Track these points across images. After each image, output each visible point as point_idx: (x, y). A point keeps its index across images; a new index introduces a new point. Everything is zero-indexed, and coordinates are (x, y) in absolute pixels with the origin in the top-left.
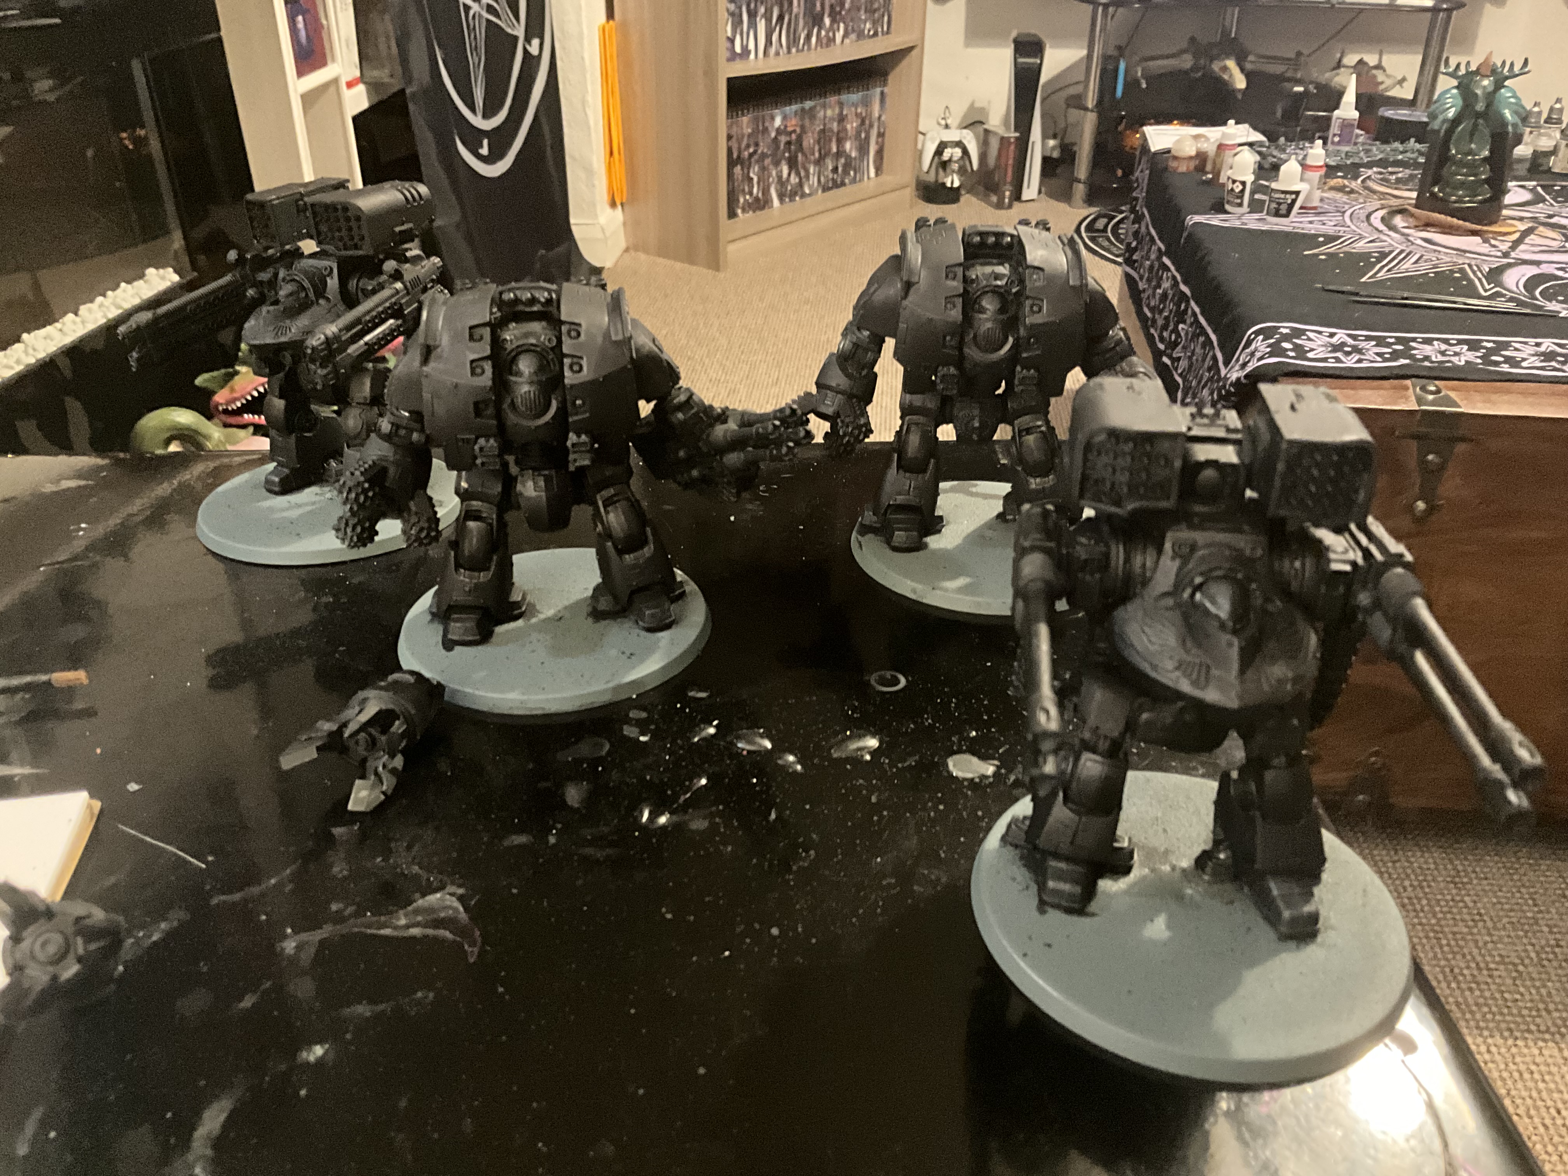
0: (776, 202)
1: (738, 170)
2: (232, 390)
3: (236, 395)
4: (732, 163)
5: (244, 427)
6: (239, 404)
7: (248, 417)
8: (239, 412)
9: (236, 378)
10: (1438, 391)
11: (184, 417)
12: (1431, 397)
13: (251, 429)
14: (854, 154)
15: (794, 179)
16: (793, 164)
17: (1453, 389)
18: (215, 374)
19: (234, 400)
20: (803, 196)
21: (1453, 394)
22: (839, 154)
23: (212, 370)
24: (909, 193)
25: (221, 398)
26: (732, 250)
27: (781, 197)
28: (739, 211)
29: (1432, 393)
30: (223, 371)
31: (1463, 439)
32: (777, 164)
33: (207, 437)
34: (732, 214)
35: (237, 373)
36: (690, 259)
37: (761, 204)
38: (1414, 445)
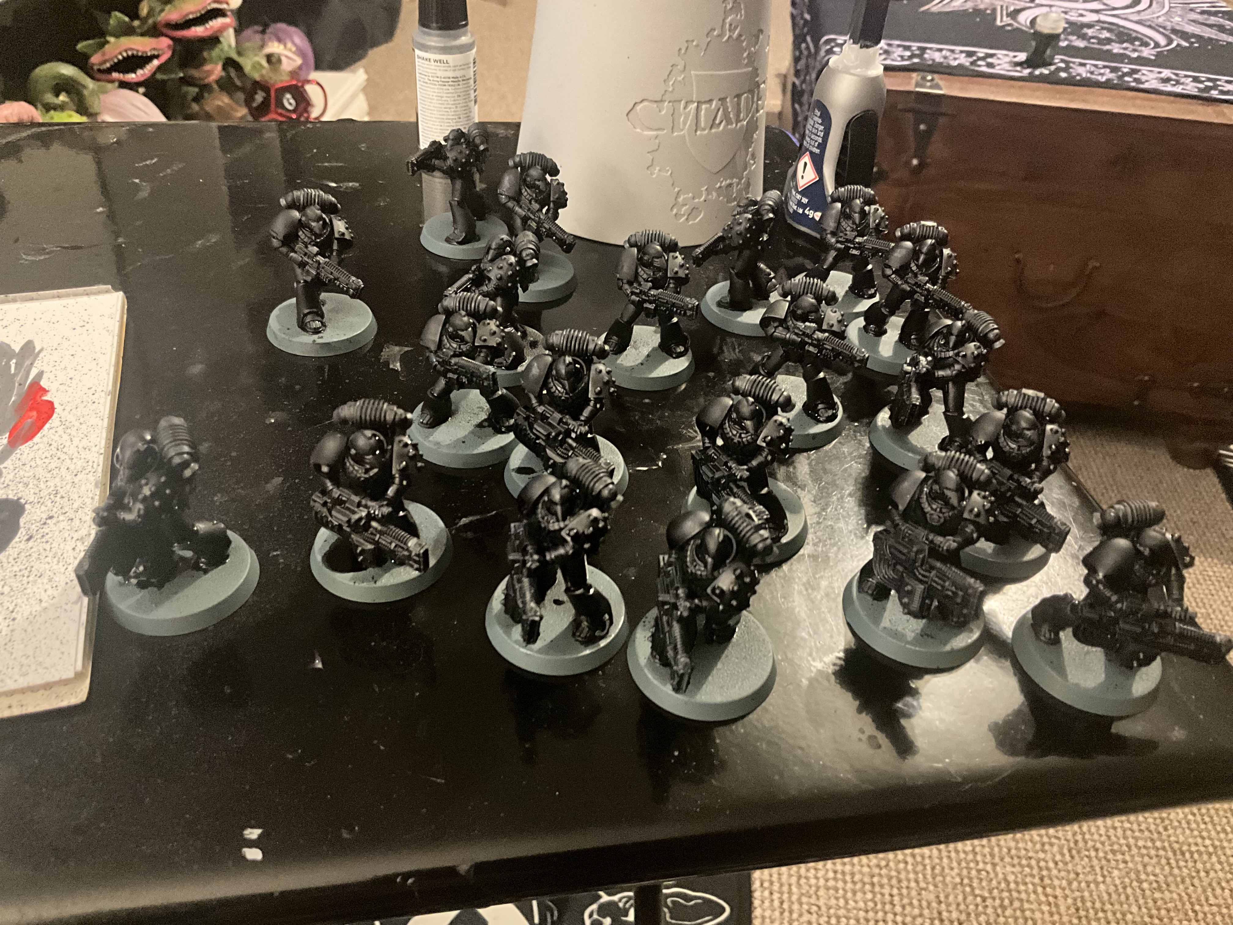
2: (104, 54)
3: (107, 57)
5: (112, 81)
6: (108, 65)
7: (115, 75)
8: (109, 71)
9: (107, 46)
10: (932, 80)
11: (67, 70)
12: (929, 84)
13: (117, 84)
17: (941, 79)
18: (90, 42)
19: (105, 62)
21: (941, 83)
23: (88, 39)
25: (95, 59)
29: (929, 81)
30: (97, 40)
31: (944, 114)
33: (84, 87)
35: (108, 42)
38: (910, 116)
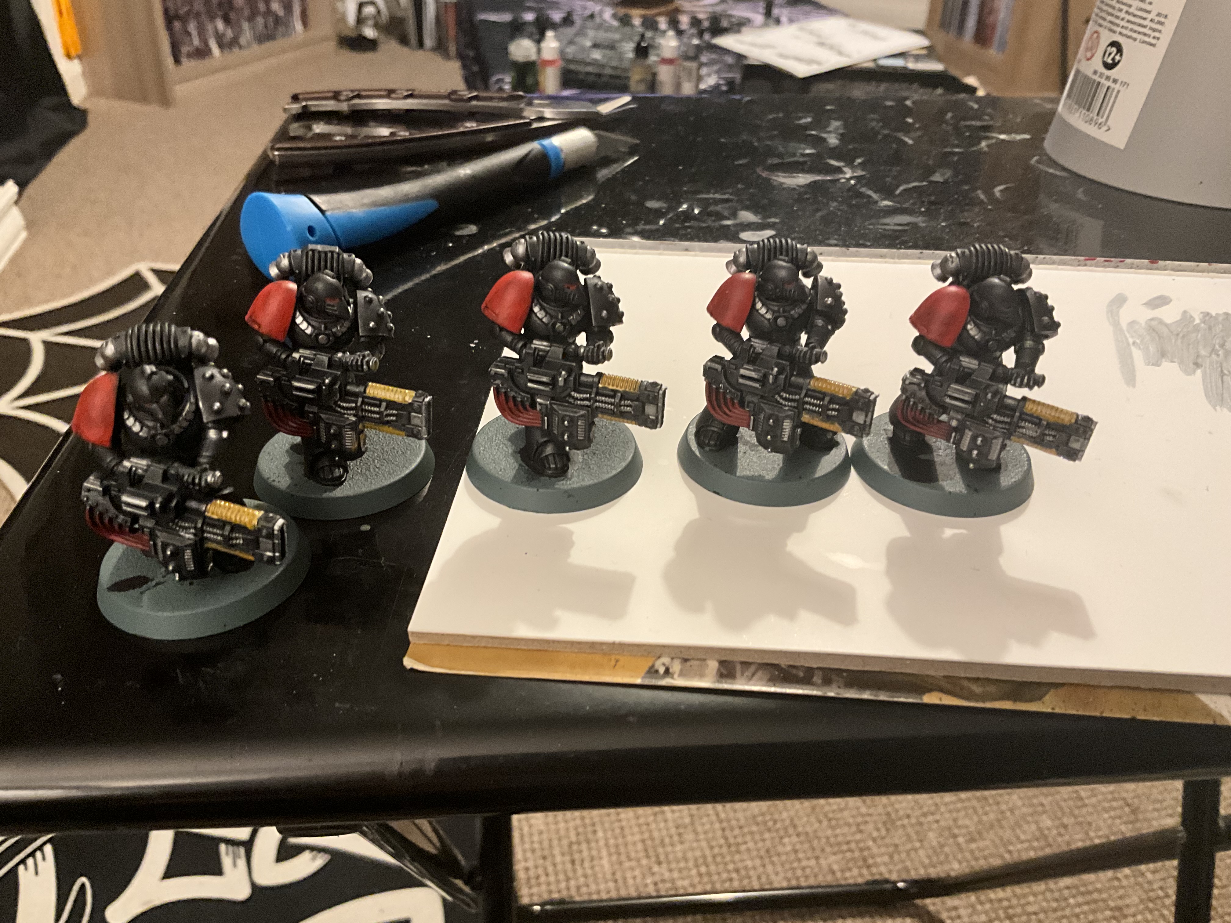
0: (216, 50)
1: (177, 25)
4: (170, 18)
14: (281, 13)
15: (230, 33)
16: (227, 20)
20: (240, 47)
22: (269, 12)
24: (332, 45)
26: (180, 90)
27: (221, 46)
28: (184, 60)
32: (212, 18)
34: (177, 61)
36: (144, 99)
37: (203, 53)
